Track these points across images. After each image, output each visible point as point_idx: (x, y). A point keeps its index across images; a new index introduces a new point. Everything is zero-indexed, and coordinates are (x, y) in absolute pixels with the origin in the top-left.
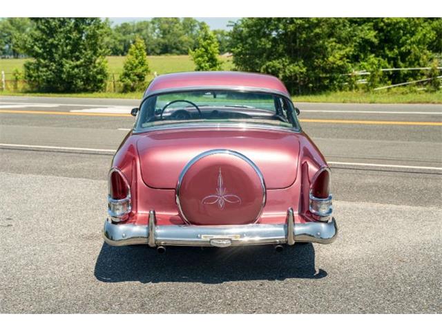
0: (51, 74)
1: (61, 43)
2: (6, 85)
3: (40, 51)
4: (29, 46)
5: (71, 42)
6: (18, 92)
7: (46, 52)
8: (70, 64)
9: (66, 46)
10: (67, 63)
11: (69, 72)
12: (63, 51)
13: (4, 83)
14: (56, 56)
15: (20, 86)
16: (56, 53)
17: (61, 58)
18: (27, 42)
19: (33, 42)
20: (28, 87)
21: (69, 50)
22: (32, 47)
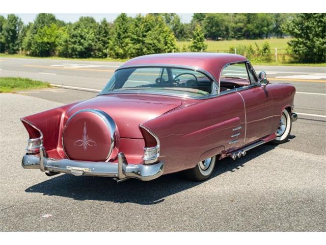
0: (306, 49)
1: (314, 26)
2: (278, 58)
3: (299, 32)
4: (291, 29)
5: (322, 24)
6: (286, 63)
7: (304, 33)
8: (320, 41)
9: (318, 28)
10: (318, 41)
11: (319, 47)
12: (316, 31)
13: (276, 56)
14: (311, 36)
15: (287, 58)
16: (311, 33)
17: (313, 37)
18: (290, 26)
19: (294, 26)
20: (292, 59)
21: (320, 30)
22: (293, 29)
